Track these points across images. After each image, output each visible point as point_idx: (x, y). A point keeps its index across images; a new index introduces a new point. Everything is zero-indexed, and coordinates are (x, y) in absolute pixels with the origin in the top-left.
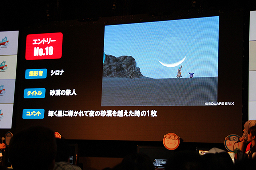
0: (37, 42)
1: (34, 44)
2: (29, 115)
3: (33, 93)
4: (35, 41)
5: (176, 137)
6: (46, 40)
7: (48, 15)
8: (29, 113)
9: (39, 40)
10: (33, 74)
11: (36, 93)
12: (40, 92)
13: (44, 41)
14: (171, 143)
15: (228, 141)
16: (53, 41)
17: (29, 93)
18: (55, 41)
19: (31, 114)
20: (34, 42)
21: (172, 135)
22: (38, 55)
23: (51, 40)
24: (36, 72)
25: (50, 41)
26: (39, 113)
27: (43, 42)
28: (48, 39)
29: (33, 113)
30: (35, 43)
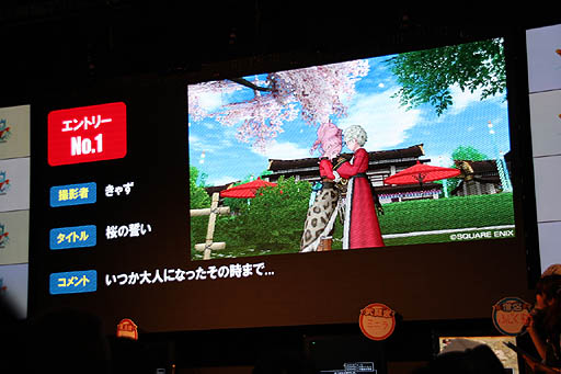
0: (71, 125)
1: (64, 130)
2: (64, 285)
3: (69, 237)
4: (67, 123)
5: (387, 313)
6: (90, 119)
7: (92, 67)
8: (62, 283)
9: (76, 121)
10: (66, 195)
11: (76, 236)
12: (83, 233)
13: (86, 122)
14: (376, 324)
15: (500, 313)
16: (104, 121)
17: (61, 237)
18: (109, 120)
19: (68, 283)
20: (64, 126)
21: (377, 308)
22: (79, 153)
23: (102, 119)
24: (72, 191)
25: (99, 121)
26: (85, 280)
27: (83, 126)
28: (94, 118)
29: (71, 282)
30: (68, 129)
